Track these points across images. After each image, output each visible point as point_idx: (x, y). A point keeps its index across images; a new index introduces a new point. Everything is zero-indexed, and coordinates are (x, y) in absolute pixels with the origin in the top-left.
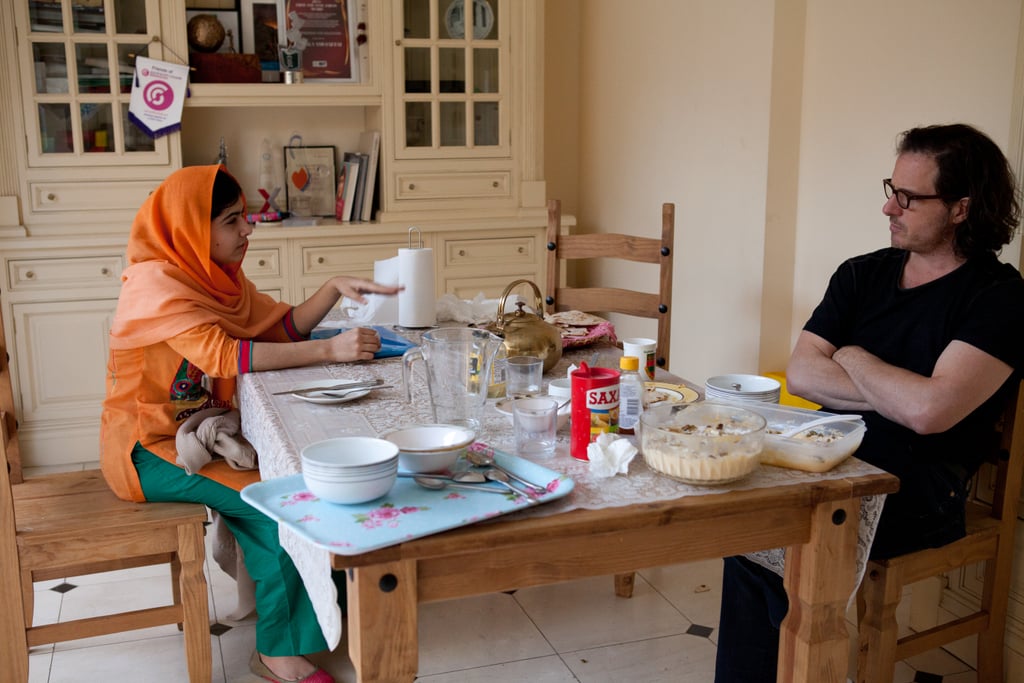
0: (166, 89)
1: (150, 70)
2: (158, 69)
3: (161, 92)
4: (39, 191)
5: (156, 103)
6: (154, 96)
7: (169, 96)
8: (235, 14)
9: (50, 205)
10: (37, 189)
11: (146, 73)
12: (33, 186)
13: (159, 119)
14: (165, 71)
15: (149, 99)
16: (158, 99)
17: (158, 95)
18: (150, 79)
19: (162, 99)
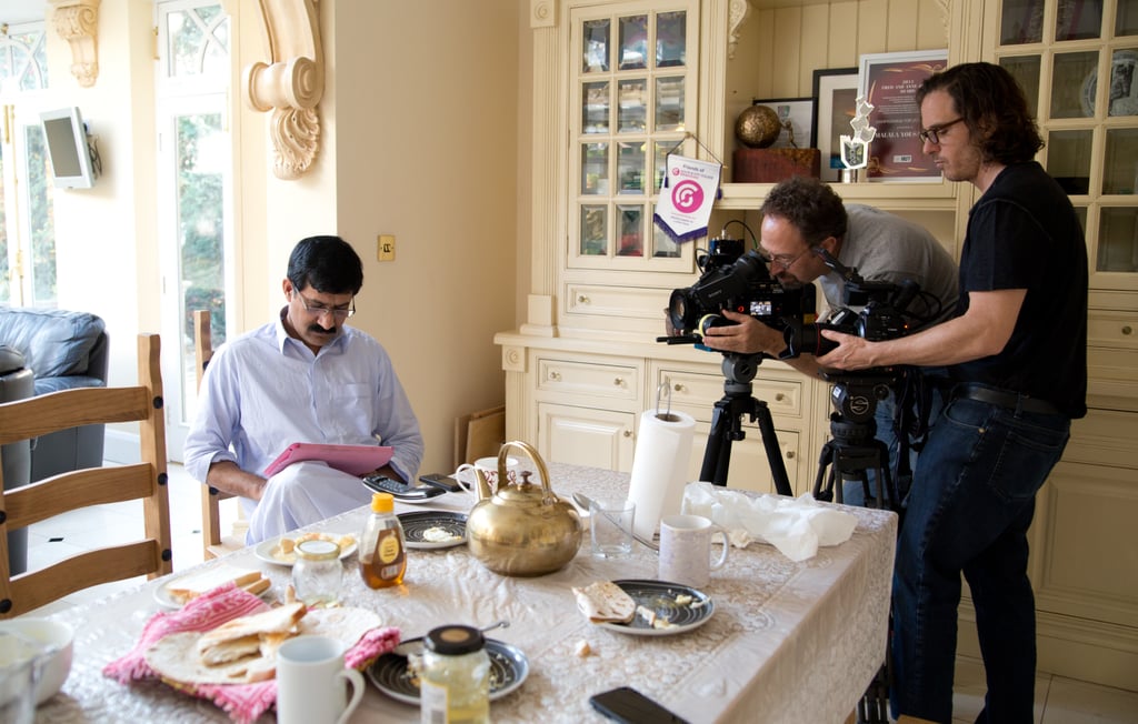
0: (695, 189)
1: (681, 168)
2: (689, 168)
3: (691, 193)
4: (574, 292)
5: (684, 204)
6: (683, 197)
7: (698, 197)
8: (810, 104)
9: (581, 307)
10: (572, 290)
11: (677, 173)
12: (570, 287)
13: (685, 222)
14: (696, 169)
15: (678, 201)
16: (686, 200)
17: (688, 196)
18: (680, 178)
19: (691, 199)
